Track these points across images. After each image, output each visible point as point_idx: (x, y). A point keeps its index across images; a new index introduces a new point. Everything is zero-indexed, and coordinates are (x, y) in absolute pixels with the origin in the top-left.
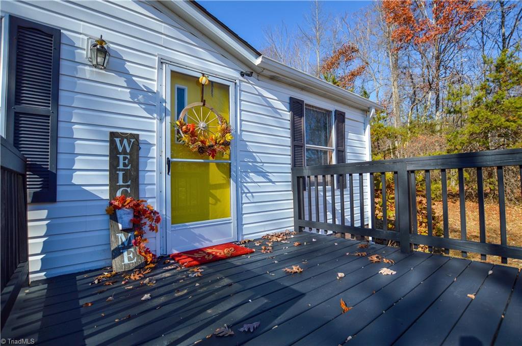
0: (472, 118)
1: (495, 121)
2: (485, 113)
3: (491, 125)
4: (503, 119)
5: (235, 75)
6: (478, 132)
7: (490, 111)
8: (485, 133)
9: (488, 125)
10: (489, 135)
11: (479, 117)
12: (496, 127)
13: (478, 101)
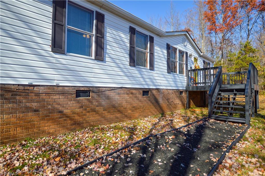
0: (237, 63)
1: (244, 65)
2: (240, 62)
3: (242, 66)
4: (246, 64)
5: (197, 56)
6: (238, 68)
7: (242, 61)
8: (240, 68)
9: (241, 66)
10: (242, 69)
11: (239, 63)
12: (244, 66)
13: (239, 58)
